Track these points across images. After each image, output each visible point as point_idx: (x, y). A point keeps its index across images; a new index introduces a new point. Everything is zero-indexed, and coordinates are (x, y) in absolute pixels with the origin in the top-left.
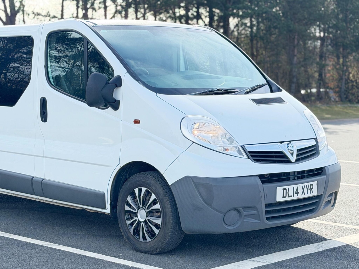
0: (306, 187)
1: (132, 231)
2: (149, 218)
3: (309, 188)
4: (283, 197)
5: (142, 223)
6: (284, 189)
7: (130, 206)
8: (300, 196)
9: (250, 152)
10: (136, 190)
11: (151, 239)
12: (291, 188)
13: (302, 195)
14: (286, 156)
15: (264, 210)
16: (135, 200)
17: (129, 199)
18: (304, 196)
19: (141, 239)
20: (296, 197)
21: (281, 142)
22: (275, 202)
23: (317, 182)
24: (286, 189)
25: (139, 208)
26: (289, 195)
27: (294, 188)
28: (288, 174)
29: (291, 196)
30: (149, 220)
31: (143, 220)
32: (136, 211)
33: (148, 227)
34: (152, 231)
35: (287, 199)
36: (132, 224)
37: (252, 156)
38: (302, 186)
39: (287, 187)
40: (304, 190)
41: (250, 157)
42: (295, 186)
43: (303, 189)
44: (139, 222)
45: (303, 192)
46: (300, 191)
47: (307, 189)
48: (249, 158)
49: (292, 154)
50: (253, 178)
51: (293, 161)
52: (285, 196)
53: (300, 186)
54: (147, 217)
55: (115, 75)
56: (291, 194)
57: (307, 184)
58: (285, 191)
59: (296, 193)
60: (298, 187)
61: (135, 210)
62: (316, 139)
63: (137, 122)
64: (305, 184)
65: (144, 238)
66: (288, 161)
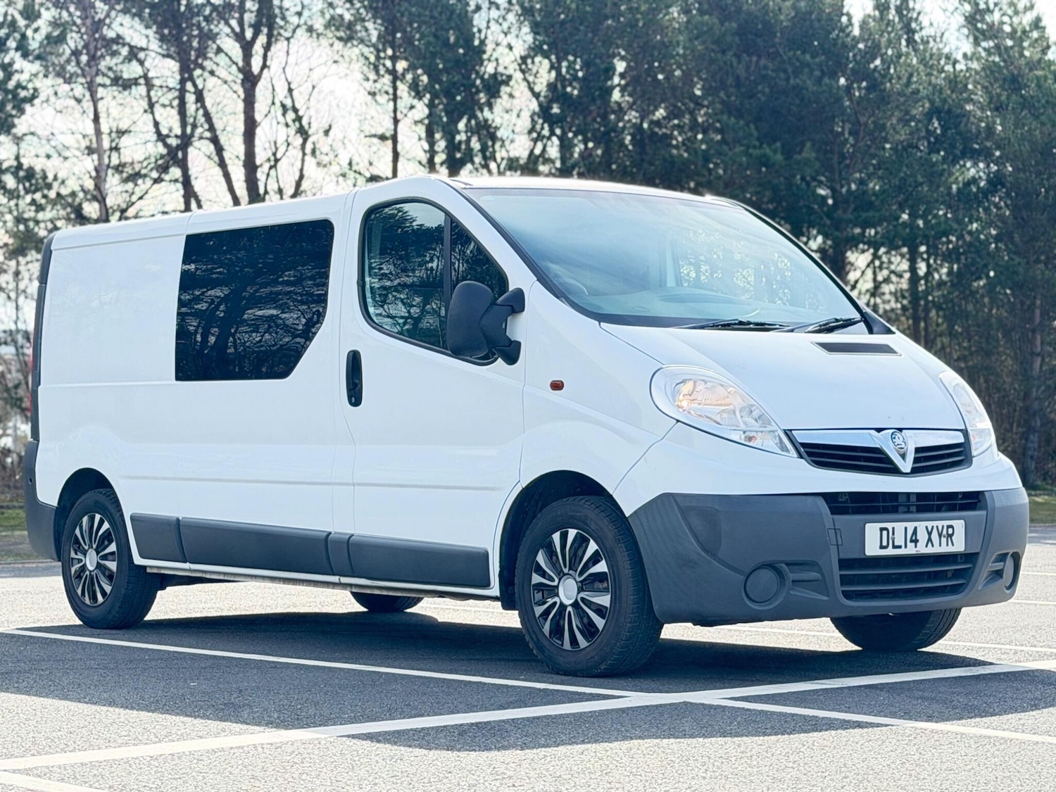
0: (935, 529)
1: (547, 628)
2: (583, 595)
3: (945, 532)
4: (882, 547)
5: (569, 609)
6: (882, 529)
7: (543, 574)
8: (922, 549)
9: (804, 445)
10: (556, 537)
11: (588, 641)
12: (900, 528)
13: (926, 546)
14: (888, 460)
15: (837, 573)
16: (554, 558)
17: (541, 558)
18: (930, 550)
19: (567, 645)
20: (911, 550)
21: (879, 430)
22: (863, 557)
23: (963, 522)
24: (886, 529)
25: (561, 575)
26: (896, 544)
27: (906, 529)
28: (894, 496)
29: (900, 547)
30: (583, 599)
31: (571, 602)
32: (555, 584)
33: (582, 615)
34: (591, 624)
35: (890, 552)
36: (546, 613)
37: (809, 454)
38: (927, 527)
39: (889, 526)
40: (932, 537)
41: (805, 455)
42: (911, 526)
43: (930, 534)
44: (563, 607)
45: (930, 540)
46: (922, 536)
47: (940, 535)
48: (801, 457)
49: (903, 456)
50: (810, 499)
51: (904, 471)
52: (885, 543)
53: (921, 526)
54: (578, 593)
55: (511, 287)
56: (899, 540)
57: (940, 524)
58: (885, 533)
59: (911, 541)
60: (916, 528)
61: (553, 580)
62: (965, 433)
63: (557, 386)
64: (935, 523)
65: (574, 641)
66: (894, 470)
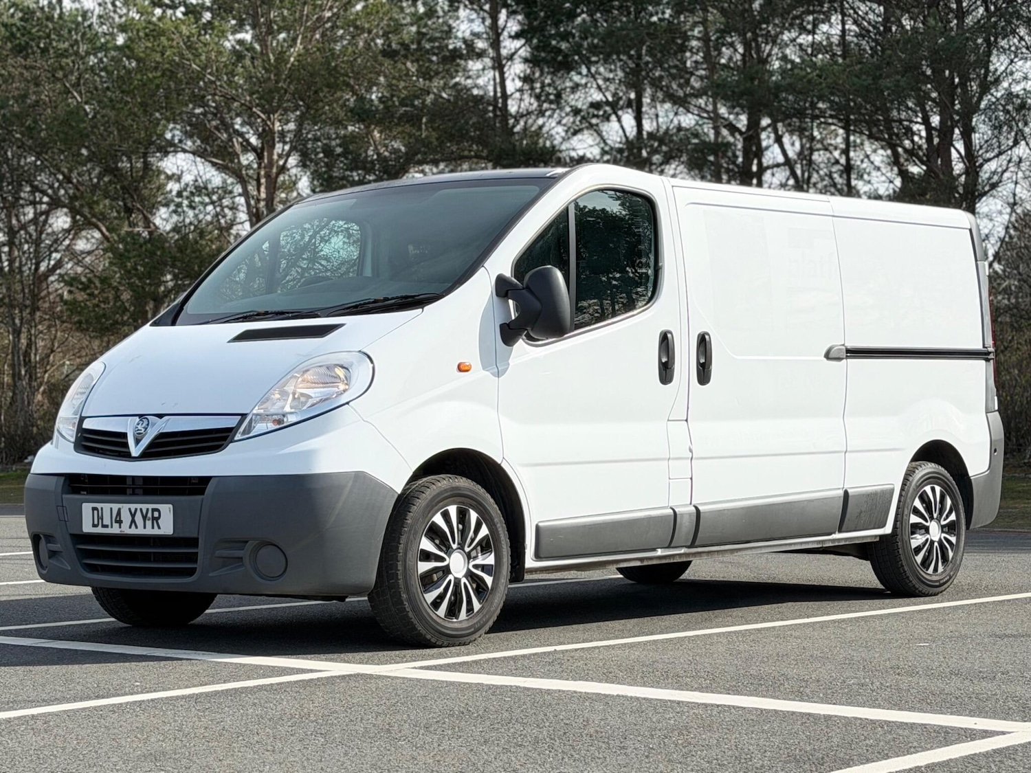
0: (139, 511)
3: (150, 515)
4: (94, 526)
6: (94, 509)
8: (126, 529)
12: (108, 508)
13: (130, 527)
15: (71, 546)
18: (134, 531)
20: (115, 530)
22: (80, 533)
23: (170, 506)
24: (97, 509)
26: (104, 523)
27: (111, 509)
29: (106, 526)
35: (100, 530)
38: (130, 509)
39: (99, 506)
40: (136, 518)
42: (115, 507)
43: (133, 516)
45: (133, 521)
46: (126, 518)
47: (145, 518)
49: (137, 441)
51: (133, 455)
52: (96, 522)
53: (125, 508)
56: (107, 521)
57: (144, 507)
58: (96, 512)
59: (116, 522)
60: (119, 510)
62: (243, 417)
64: (139, 506)
66: (126, 455)
